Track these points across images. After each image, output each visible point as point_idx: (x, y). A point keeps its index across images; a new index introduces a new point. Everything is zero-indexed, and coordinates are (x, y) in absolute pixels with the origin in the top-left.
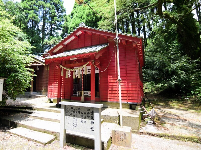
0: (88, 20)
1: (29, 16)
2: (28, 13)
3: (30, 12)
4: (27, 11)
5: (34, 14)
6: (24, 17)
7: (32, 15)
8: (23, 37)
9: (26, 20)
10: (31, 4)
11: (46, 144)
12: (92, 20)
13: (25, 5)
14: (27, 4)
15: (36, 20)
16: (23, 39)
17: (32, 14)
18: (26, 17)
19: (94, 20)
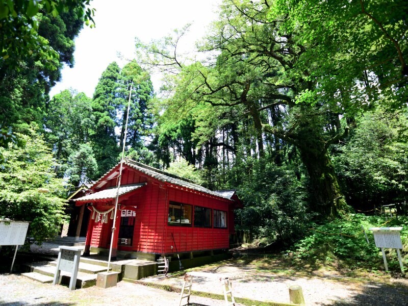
0: (182, 125)
1: (100, 121)
2: (100, 116)
3: (102, 114)
4: (99, 113)
5: (108, 118)
6: (92, 122)
7: (105, 119)
8: (86, 152)
9: (95, 126)
10: (106, 102)
11: (45, 282)
12: (189, 125)
13: (96, 105)
14: (99, 103)
15: (110, 125)
16: (88, 154)
17: (105, 116)
18: (96, 122)
19: (191, 125)
